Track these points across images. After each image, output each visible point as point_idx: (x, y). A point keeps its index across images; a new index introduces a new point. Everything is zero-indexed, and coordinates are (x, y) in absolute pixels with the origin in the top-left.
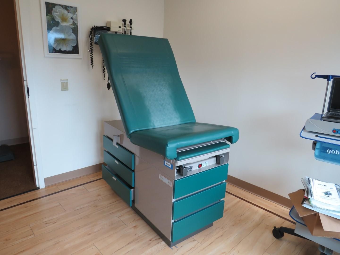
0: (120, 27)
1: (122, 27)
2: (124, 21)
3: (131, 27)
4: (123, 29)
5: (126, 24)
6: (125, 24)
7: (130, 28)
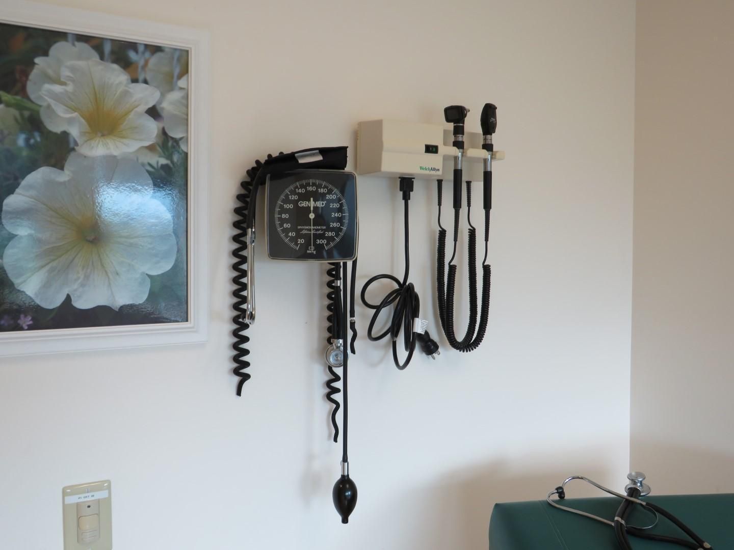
0: (431, 149)
1: (442, 150)
2: (456, 115)
3: (488, 147)
4: (446, 158)
5: (463, 134)
6: (459, 130)
7: (485, 154)
